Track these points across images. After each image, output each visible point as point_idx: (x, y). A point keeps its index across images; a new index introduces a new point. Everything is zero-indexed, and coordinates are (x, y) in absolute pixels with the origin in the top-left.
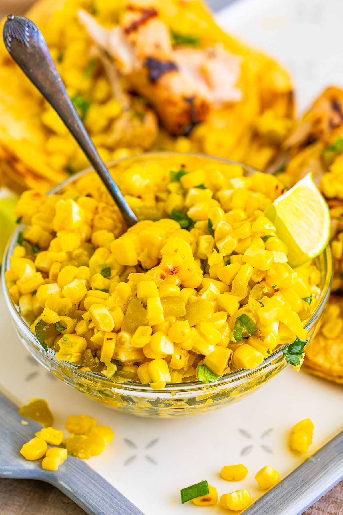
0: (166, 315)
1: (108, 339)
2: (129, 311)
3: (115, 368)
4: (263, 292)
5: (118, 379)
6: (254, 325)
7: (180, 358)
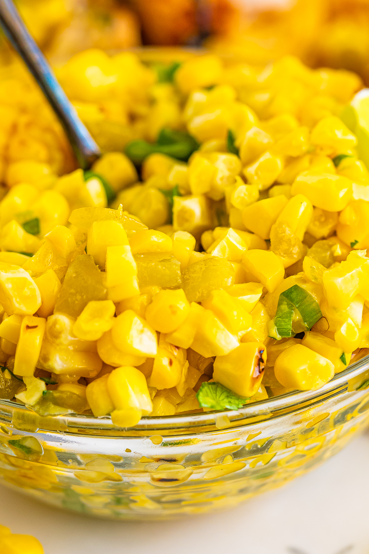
0: (143, 283)
1: (28, 327)
2: (71, 272)
3: (42, 385)
4: (332, 254)
5: (48, 408)
6: (314, 305)
7: (171, 363)
